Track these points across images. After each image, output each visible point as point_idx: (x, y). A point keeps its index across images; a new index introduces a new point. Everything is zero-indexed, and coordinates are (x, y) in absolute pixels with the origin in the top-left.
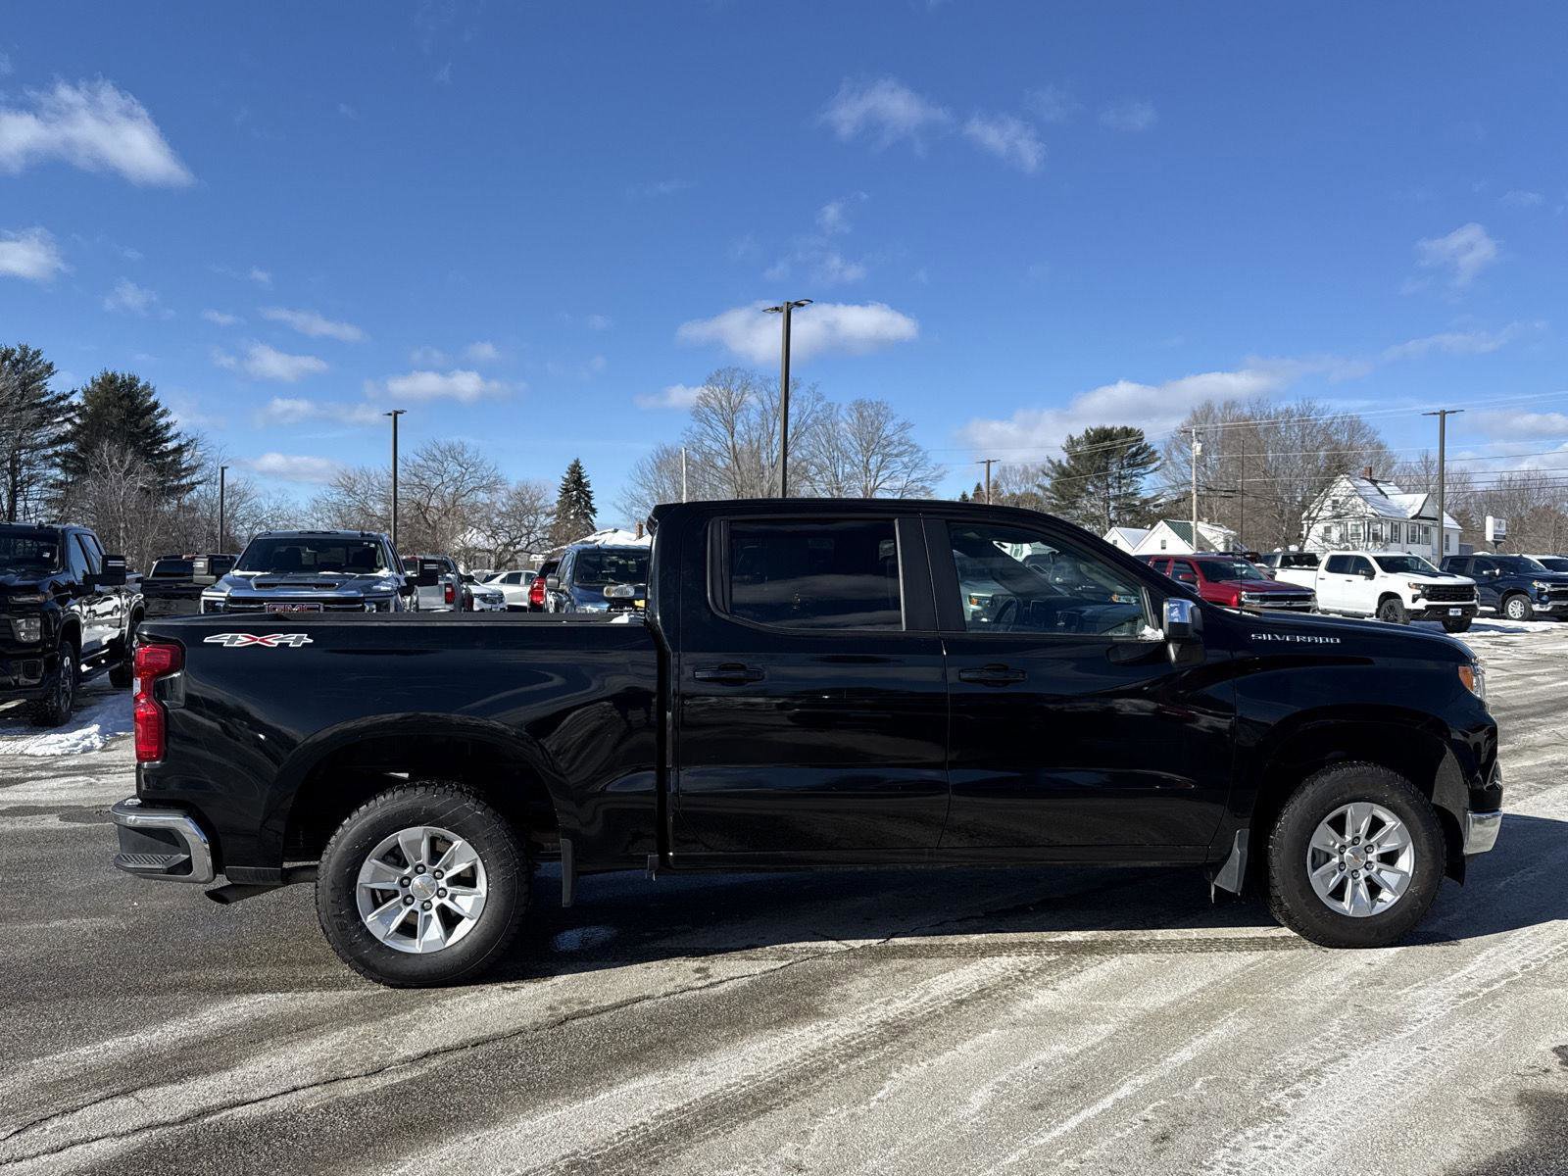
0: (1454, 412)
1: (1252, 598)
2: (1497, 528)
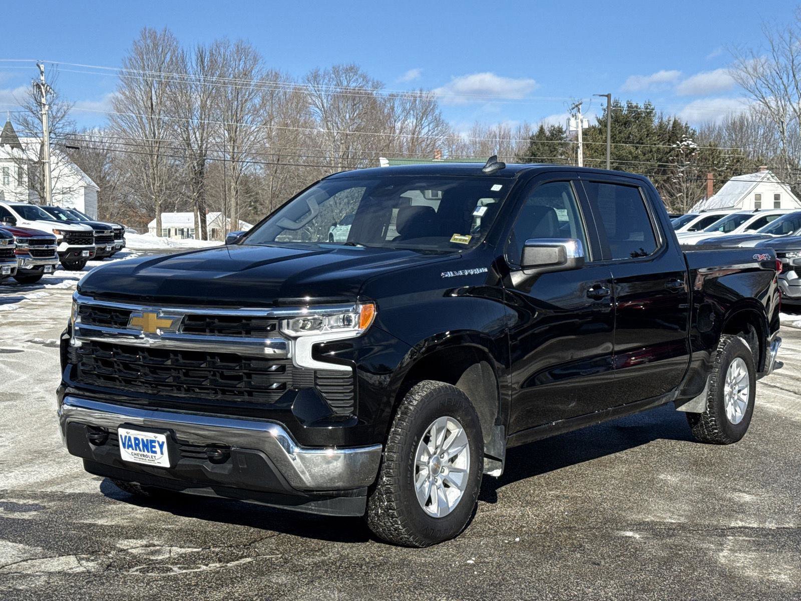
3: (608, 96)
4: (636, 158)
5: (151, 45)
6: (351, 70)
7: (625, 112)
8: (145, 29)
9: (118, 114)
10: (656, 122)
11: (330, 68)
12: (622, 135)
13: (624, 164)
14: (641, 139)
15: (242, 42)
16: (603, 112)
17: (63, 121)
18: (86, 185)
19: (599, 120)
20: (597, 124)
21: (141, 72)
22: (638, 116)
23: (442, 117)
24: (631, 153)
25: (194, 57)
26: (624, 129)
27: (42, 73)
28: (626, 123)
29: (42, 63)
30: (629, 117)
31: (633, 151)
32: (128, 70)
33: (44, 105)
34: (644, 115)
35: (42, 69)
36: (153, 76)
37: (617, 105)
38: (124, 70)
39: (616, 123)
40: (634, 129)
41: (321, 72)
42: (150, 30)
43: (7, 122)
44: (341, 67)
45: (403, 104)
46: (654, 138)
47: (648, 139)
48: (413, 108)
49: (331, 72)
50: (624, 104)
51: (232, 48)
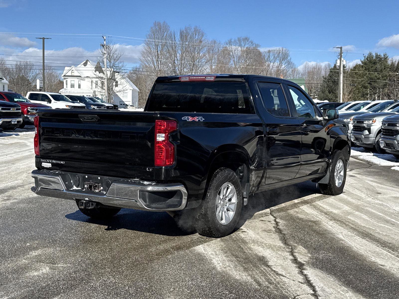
0: (48, 39)
1: (33, 109)
2: (41, 84)
3: (341, 48)
4: (379, 79)
5: (158, 29)
6: (246, 39)
7: (374, 58)
8: (155, 22)
9: (144, 59)
10: (389, 62)
11: (237, 39)
12: (372, 68)
13: (372, 81)
14: (381, 70)
15: (197, 27)
16: (364, 58)
17: (118, 61)
18: (132, 89)
19: (362, 62)
20: (361, 63)
21: (154, 40)
22: (380, 60)
23: (292, 61)
24: (376, 76)
25: (179, 34)
26: (374, 66)
27: (105, 40)
28: (375, 63)
29: (105, 36)
30: (376, 60)
31: (377, 76)
32: (148, 40)
33: (105, 54)
34: (383, 59)
35: (105, 38)
36: (159, 42)
37: (371, 55)
38: (147, 40)
39: (370, 63)
40: (378, 66)
41: (233, 40)
42: (158, 22)
43: (98, 62)
44: (241, 38)
45: (274, 55)
46: (387, 70)
47: (385, 70)
48: (278, 56)
49: (237, 40)
50: (374, 54)
51: (193, 30)
